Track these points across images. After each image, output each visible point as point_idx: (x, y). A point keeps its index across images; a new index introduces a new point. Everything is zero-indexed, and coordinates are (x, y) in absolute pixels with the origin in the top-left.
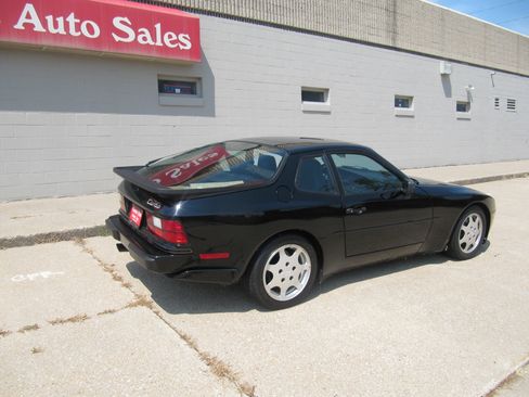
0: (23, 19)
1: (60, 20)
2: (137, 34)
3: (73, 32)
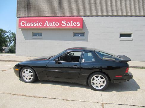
0: (45, 24)
2: (67, 24)
3: (54, 25)
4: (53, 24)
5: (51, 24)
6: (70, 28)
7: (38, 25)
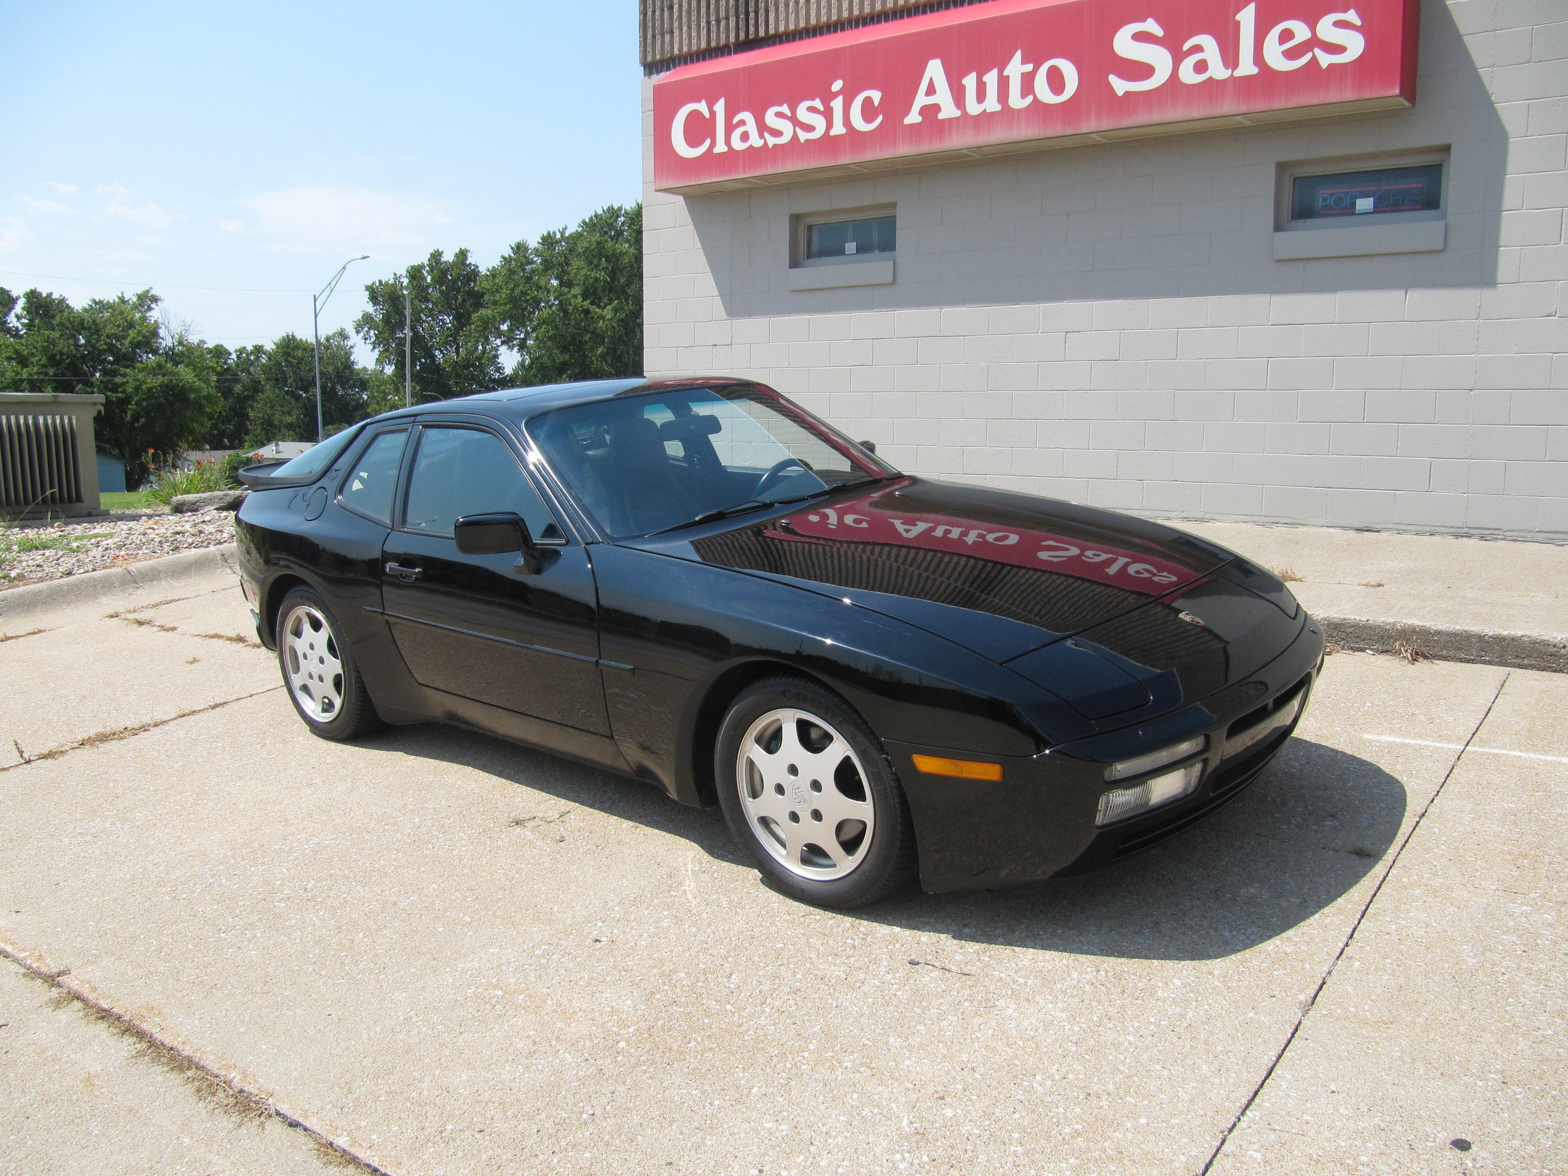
0: (921, 100)
1: (991, 79)
2: (1178, 57)
3: (1017, 101)
4: (1004, 83)
5: (981, 96)
6: (1228, 106)
7: (838, 129)
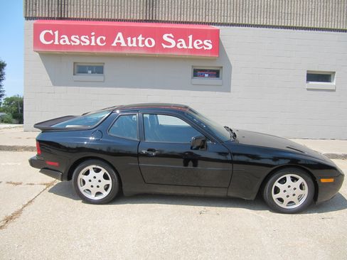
0: (116, 41)
1: (134, 39)
2: (177, 42)
3: (140, 45)
4: (137, 41)
5: (132, 42)
6: (187, 54)
7: (93, 44)
